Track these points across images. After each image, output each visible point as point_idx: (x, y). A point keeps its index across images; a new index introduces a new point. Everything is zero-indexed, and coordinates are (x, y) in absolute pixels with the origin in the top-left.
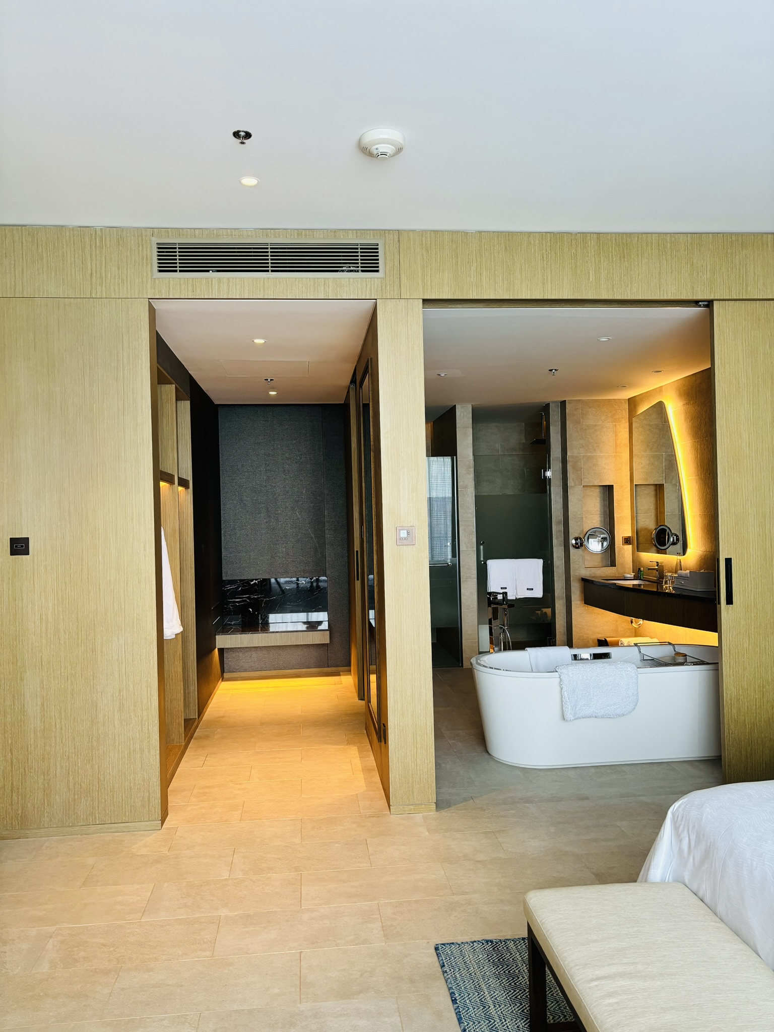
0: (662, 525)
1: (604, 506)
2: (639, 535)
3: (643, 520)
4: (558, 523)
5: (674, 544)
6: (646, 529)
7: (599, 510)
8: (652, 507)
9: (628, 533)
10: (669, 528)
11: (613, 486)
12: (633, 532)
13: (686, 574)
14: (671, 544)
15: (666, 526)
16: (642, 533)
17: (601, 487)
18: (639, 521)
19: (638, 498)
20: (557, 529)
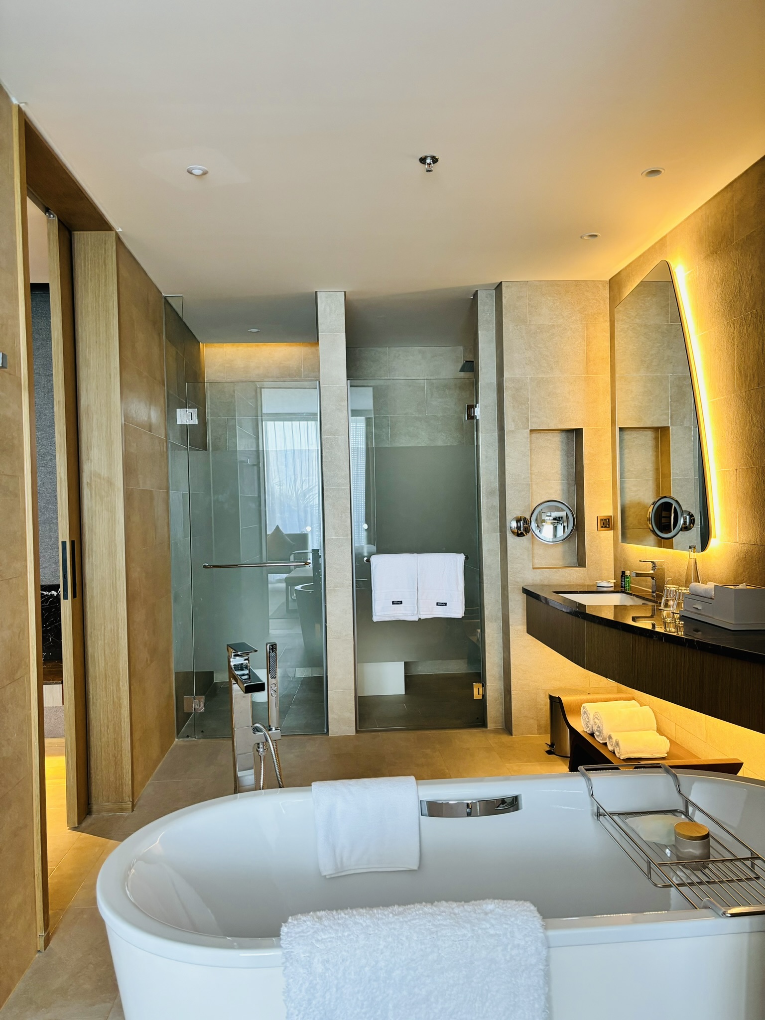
0: (665, 497)
1: (568, 465)
2: (627, 514)
3: (634, 489)
4: (491, 493)
5: (686, 528)
6: (639, 504)
7: (559, 472)
8: (650, 467)
9: (608, 512)
10: (677, 501)
11: (582, 429)
12: (615, 508)
13: (706, 591)
14: (681, 530)
15: (672, 499)
16: (632, 510)
17: (564, 434)
18: (627, 490)
19: (626, 451)
20: (488, 503)
